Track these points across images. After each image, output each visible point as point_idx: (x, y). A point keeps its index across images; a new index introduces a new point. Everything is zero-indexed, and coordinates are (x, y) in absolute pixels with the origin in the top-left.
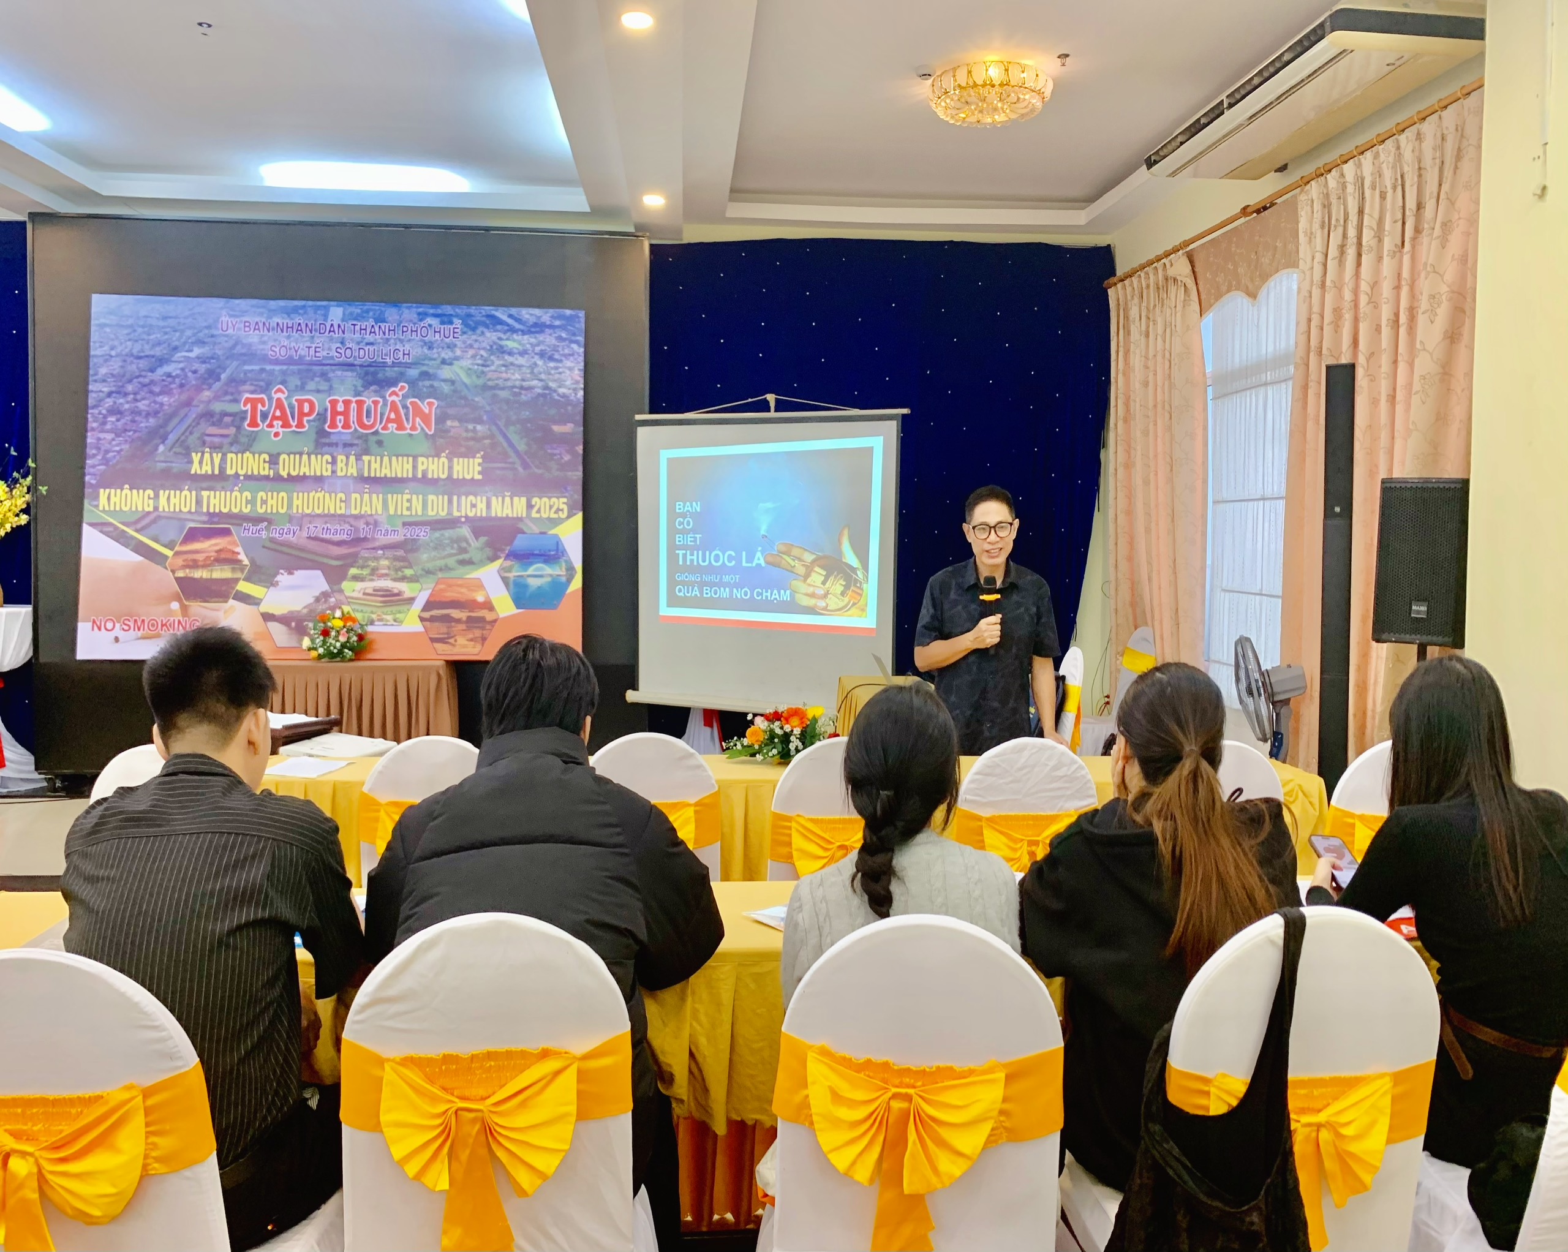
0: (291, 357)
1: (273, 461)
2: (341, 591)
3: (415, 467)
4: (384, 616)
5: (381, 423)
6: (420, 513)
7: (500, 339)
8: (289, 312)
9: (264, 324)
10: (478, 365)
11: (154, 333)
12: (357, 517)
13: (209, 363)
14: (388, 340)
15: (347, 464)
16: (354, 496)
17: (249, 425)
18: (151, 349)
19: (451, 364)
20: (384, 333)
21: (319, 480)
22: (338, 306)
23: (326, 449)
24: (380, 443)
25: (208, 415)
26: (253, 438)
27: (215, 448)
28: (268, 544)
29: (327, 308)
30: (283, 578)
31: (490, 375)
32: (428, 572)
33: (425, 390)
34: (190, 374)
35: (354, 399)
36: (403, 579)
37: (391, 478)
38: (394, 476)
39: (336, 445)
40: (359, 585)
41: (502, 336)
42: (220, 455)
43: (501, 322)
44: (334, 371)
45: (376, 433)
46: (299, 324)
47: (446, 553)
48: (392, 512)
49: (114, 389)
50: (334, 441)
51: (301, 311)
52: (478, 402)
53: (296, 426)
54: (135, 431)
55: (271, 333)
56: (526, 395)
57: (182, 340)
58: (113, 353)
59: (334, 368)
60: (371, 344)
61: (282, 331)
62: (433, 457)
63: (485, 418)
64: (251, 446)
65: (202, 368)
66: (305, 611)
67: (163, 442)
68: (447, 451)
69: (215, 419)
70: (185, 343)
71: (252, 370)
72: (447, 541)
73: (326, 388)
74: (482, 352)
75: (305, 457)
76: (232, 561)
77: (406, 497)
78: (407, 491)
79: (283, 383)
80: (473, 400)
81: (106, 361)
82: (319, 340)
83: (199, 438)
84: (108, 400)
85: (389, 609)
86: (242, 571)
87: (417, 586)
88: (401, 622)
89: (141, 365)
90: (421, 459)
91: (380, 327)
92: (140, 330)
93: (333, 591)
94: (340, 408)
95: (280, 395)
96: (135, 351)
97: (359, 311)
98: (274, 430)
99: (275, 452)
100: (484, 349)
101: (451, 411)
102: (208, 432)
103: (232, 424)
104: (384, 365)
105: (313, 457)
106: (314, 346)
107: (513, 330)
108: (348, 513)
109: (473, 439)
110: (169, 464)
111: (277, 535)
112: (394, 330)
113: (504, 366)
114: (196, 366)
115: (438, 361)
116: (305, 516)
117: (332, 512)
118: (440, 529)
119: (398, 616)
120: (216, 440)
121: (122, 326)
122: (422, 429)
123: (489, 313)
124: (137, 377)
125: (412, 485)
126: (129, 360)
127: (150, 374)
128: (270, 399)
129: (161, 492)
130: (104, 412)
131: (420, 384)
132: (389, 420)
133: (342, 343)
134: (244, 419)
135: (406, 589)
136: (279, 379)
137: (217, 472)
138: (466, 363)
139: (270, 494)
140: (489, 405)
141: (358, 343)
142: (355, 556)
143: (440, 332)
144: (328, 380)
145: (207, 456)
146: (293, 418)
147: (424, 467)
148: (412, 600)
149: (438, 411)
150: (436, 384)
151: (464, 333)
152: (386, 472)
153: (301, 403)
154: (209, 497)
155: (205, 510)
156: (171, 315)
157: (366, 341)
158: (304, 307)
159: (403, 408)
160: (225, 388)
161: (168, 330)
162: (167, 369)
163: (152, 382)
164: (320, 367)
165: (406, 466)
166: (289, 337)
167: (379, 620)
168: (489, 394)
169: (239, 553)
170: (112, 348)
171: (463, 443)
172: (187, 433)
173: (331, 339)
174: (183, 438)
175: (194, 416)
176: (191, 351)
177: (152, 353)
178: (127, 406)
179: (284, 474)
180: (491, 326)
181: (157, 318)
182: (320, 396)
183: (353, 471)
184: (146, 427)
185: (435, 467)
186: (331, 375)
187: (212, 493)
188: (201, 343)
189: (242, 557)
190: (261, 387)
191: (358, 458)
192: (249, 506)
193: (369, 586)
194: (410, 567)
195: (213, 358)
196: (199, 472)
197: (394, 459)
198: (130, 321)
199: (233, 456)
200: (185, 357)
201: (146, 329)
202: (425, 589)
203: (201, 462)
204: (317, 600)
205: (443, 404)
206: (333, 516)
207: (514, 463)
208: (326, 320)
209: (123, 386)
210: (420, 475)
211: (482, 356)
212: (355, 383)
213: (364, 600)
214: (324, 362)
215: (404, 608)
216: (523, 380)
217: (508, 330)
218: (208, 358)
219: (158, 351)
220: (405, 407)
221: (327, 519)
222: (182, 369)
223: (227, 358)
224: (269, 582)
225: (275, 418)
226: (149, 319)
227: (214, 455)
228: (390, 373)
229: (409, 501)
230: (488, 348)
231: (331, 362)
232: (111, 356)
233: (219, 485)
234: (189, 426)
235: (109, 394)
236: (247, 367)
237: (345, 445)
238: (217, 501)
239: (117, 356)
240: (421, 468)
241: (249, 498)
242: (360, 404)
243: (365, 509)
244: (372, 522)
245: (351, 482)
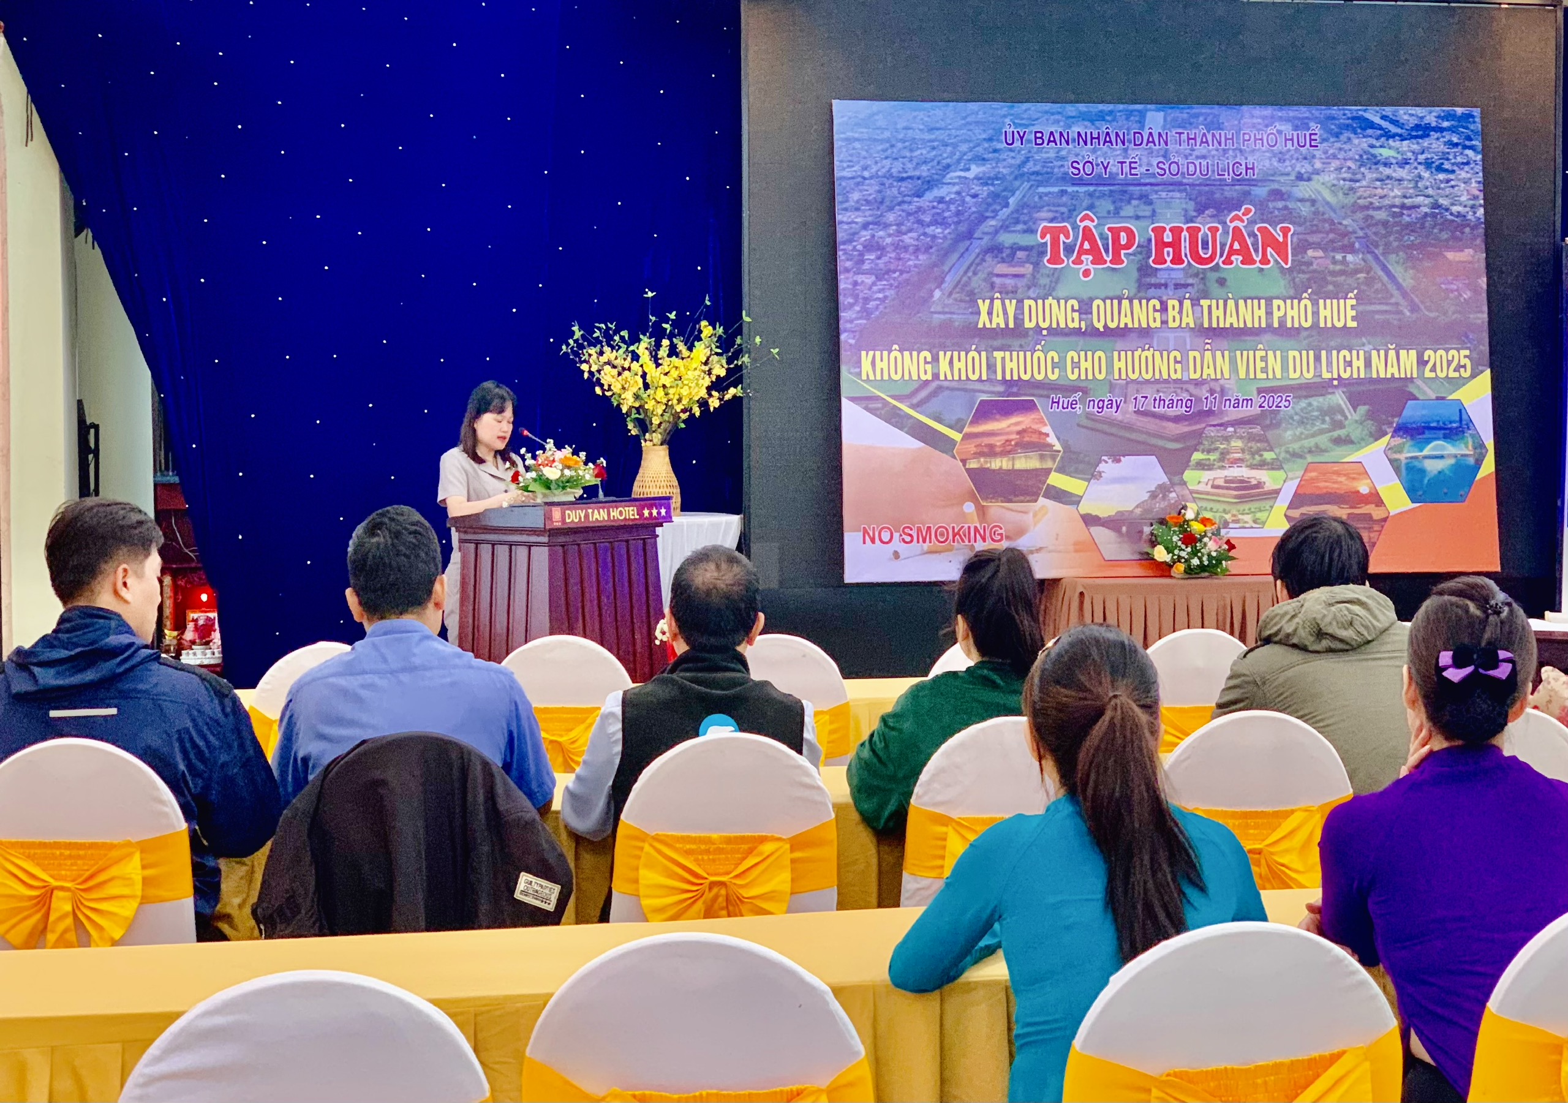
0: (1100, 176)
1: (1085, 309)
2: (1184, 483)
3: (1269, 313)
4: (1240, 517)
5: (1221, 256)
6: (1279, 376)
7: (1372, 146)
8: (1092, 119)
9: (1061, 134)
10: (1344, 180)
11: (918, 148)
12: (1198, 383)
13: (993, 185)
14: (1225, 151)
15: (1180, 312)
16: (1192, 354)
17: (1048, 261)
18: (915, 169)
19: (1309, 179)
20: (1220, 143)
21: (1145, 333)
22: (1158, 110)
23: (1152, 292)
24: (1222, 282)
25: (995, 250)
26: (1056, 278)
27: (1007, 293)
28: (1085, 422)
29: (1142, 115)
30: (1107, 467)
31: (1361, 192)
32: (1295, 455)
33: (1276, 213)
34: (968, 199)
35: (1185, 227)
36: (1263, 465)
37: (1239, 329)
38: (1242, 325)
39: (1166, 286)
40: (1206, 475)
41: (1374, 142)
42: (1014, 302)
43: (1372, 125)
44: (1156, 192)
45: (1217, 268)
46: (1108, 134)
47: (1316, 428)
48: (1242, 375)
49: (870, 219)
50: (1163, 281)
51: (1108, 118)
52: (1346, 226)
53: (1111, 262)
54: (902, 272)
55: (1071, 146)
56: (1409, 216)
57: (956, 157)
58: (866, 174)
59: (1156, 188)
60: (1204, 157)
61: (1086, 143)
62: (1292, 298)
63: (1357, 245)
64: (1054, 289)
65: (984, 191)
66: (1138, 511)
67: (939, 286)
68: (1310, 291)
69: (1004, 255)
70: (959, 161)
71: (1050, 193)
72: (1316, 413)
73: (1148, 214)
74: (1350, 163)
75: (1125, 303)
76: (1039, 446)
77: (1259, 354)
78: (1260, 346)
79: (1091, 207)
80: (1340, 224)
81: (858, 184)
82: (1134, 153)
83: (985, 280)
84: (864, 233)
85: (1246, 507)
86: (1054, 458)
87: (1280, 475)
88: (1264, 523)
89: (902, 189)
90: (1276, 303)
91: (1213, 136)
92: (900, 145)
93: (1173, 484)
94: (1168, 237)
95: (1087, 223)
96: (894, 171)
97: (1185, 116)
98: (1083, 267)
99: (1085, 296)
100: (1351, 159)
101: (1314, 238)
102: (996, 271)
103: (1028, 261)
104: (1222, 183)
105: (1136, 302)
106: (1128, 161)
107: (1389, 136)
108: (1185, 378)
109: (1342, 273)
110: (948, 316)
111: (1096, 409)
112: (1232, 139)
113: (1378, 180)
114: (976, 189)
115: (1293, 177)
116: (1130, 382)
117: (1165, 376)
118: (1306, 397)
119: (1259, 515)
120: (1009, 282)
121: (875, 140)
122: (1276, 261)
123: (1355, 114)
124: (899, 204)
125: (1267, 337)
126: (888, 182)
127: (916, 199)
128: (1075, 228)
129: (941, 354)
130: (860, 247)
131: (1271, 205)
132: (1232, 252)
133: (1165, 156)
134: (1044, 253)
135: (1269, 479)
136: (1085, 204)
137: (1011, 325)
138: (1329, 178)
139: (1082, 354)
140: (1362, 229)
141: (1186, 157)
142: (1199, 434)
143: (1292, 140)
144: (1150, 203)
145: (997, 304)
146: (1107, 251)
147: (1282, 313)
148: (1277, 492)
149: (1295, 240)
150: (1291, 205)
151: (1324, 140)
152: (1231, 320)
153: (1116, 232)
154: (1003, 359)
155: (999, 377)
156: (938, 125)
157: (1196, 153)
158: (1111, 112)
159: (1249, 236)
160: (1015, 215)
161: (936, 144)
162: (936, 193)
163: (919, 209)
164: (1138, 188)
165: (1257, 313)
166: (1094, 151)
167: (1234, 521)
168: (1359, 215)
169: (1047, 435)
170: (865, 168)
171: (1329, 278)
172: (970, 274)
173: (1151, 152)
174: (965, 279)
175: (977, 251)
176: (968, 169)
177: (917, 173)
178: (889, 240)
179: (1100, 326)
180: (1359, 131)
181: (921, 130)
182: (1142, 223)
183: (1189, 320)
184: (916, 266)
185: (1295, 313)
186: (1154, 197)
187: (1008, 353)
188: (981, 160)
189: (1052, 439)
190: (1063, 213)
191: (1195, 302)
192: (1057, 371)
193: (1219, 475)
194: (1271, 450)
195: (997, 179)
196: (988, 325)
197: (1241, 302)
198: (887, 134)
199: (1032, 303)
200: (960, 177)
201: (907, 144)
202: (1292, 479)
203: (990, 313)
204: (1153, 495)
205: (1300, 229)
206: (1166, 381)
207: (1397, 304)
208: (1142, 127)
209: (881, 215)
210: (1276, 325)
211: (1349, 168)
212: (1184, 206)
213: (1213, 495)
214: (1142, 181)
215: (1267, 504)
216: (1405, 197)
217: (1381, 136)
218: (989, 178)
219: (924, 171)
220: (1252, 235)
221: (1158, 386)
222: (958, 193)
223: (1016, 178)
224: (1090, 473)
225: (1082, 252)
226: (910, 131)
227: (1007, 302)
228: (1230, 193)
229: (1264, 359)
230: (1357, 157)
231: (1152, 180)
232: (865, 178)
233: (1016, 343)
234: (971, 265)
235: (865, 226)
236: (1041, 190)
237: (1178, 286)
238: (1014, 365)
239: (871, 178)
240: (1277, 314)
241: (1056, 360)
242: (1194, 232)
243: (1209, 372)
244: (1218, 389)
245: (1187, 335)
